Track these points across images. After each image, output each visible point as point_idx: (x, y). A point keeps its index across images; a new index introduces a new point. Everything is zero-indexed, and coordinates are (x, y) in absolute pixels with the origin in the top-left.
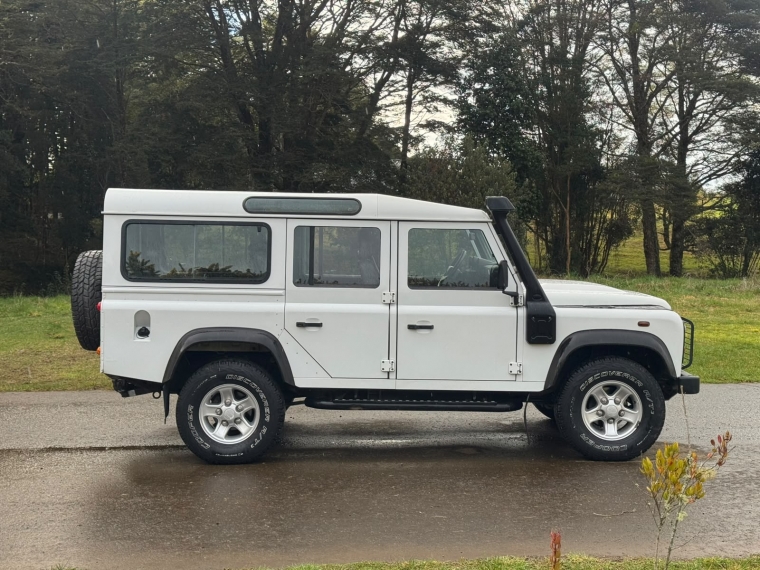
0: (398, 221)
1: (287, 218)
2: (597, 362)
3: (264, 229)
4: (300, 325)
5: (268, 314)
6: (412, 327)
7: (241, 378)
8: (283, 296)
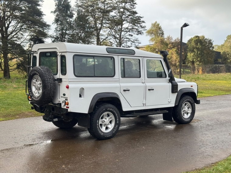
0: (144, 57)
1: (118, 55)
2: (185, 97)
3: (112, 59)
4: (124, 91)
5: (116, 87)
6: (149, 90)
7: (111, 109)
8: (118, 81)
